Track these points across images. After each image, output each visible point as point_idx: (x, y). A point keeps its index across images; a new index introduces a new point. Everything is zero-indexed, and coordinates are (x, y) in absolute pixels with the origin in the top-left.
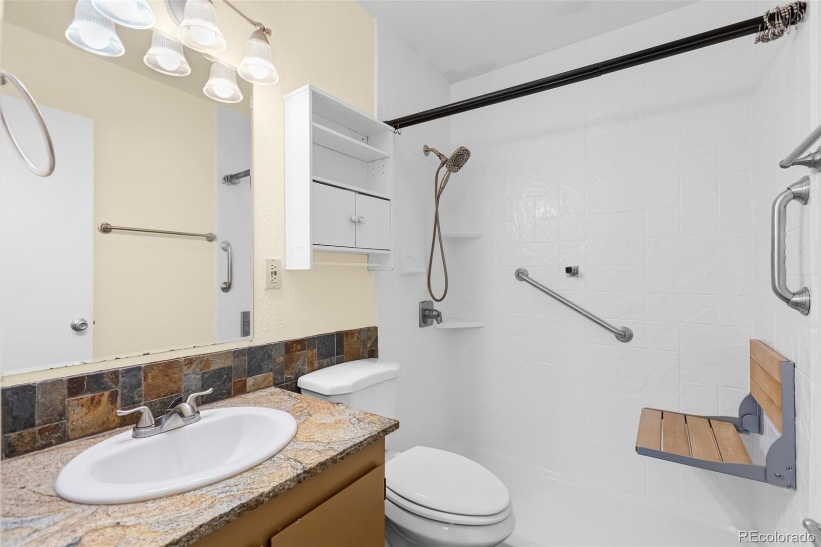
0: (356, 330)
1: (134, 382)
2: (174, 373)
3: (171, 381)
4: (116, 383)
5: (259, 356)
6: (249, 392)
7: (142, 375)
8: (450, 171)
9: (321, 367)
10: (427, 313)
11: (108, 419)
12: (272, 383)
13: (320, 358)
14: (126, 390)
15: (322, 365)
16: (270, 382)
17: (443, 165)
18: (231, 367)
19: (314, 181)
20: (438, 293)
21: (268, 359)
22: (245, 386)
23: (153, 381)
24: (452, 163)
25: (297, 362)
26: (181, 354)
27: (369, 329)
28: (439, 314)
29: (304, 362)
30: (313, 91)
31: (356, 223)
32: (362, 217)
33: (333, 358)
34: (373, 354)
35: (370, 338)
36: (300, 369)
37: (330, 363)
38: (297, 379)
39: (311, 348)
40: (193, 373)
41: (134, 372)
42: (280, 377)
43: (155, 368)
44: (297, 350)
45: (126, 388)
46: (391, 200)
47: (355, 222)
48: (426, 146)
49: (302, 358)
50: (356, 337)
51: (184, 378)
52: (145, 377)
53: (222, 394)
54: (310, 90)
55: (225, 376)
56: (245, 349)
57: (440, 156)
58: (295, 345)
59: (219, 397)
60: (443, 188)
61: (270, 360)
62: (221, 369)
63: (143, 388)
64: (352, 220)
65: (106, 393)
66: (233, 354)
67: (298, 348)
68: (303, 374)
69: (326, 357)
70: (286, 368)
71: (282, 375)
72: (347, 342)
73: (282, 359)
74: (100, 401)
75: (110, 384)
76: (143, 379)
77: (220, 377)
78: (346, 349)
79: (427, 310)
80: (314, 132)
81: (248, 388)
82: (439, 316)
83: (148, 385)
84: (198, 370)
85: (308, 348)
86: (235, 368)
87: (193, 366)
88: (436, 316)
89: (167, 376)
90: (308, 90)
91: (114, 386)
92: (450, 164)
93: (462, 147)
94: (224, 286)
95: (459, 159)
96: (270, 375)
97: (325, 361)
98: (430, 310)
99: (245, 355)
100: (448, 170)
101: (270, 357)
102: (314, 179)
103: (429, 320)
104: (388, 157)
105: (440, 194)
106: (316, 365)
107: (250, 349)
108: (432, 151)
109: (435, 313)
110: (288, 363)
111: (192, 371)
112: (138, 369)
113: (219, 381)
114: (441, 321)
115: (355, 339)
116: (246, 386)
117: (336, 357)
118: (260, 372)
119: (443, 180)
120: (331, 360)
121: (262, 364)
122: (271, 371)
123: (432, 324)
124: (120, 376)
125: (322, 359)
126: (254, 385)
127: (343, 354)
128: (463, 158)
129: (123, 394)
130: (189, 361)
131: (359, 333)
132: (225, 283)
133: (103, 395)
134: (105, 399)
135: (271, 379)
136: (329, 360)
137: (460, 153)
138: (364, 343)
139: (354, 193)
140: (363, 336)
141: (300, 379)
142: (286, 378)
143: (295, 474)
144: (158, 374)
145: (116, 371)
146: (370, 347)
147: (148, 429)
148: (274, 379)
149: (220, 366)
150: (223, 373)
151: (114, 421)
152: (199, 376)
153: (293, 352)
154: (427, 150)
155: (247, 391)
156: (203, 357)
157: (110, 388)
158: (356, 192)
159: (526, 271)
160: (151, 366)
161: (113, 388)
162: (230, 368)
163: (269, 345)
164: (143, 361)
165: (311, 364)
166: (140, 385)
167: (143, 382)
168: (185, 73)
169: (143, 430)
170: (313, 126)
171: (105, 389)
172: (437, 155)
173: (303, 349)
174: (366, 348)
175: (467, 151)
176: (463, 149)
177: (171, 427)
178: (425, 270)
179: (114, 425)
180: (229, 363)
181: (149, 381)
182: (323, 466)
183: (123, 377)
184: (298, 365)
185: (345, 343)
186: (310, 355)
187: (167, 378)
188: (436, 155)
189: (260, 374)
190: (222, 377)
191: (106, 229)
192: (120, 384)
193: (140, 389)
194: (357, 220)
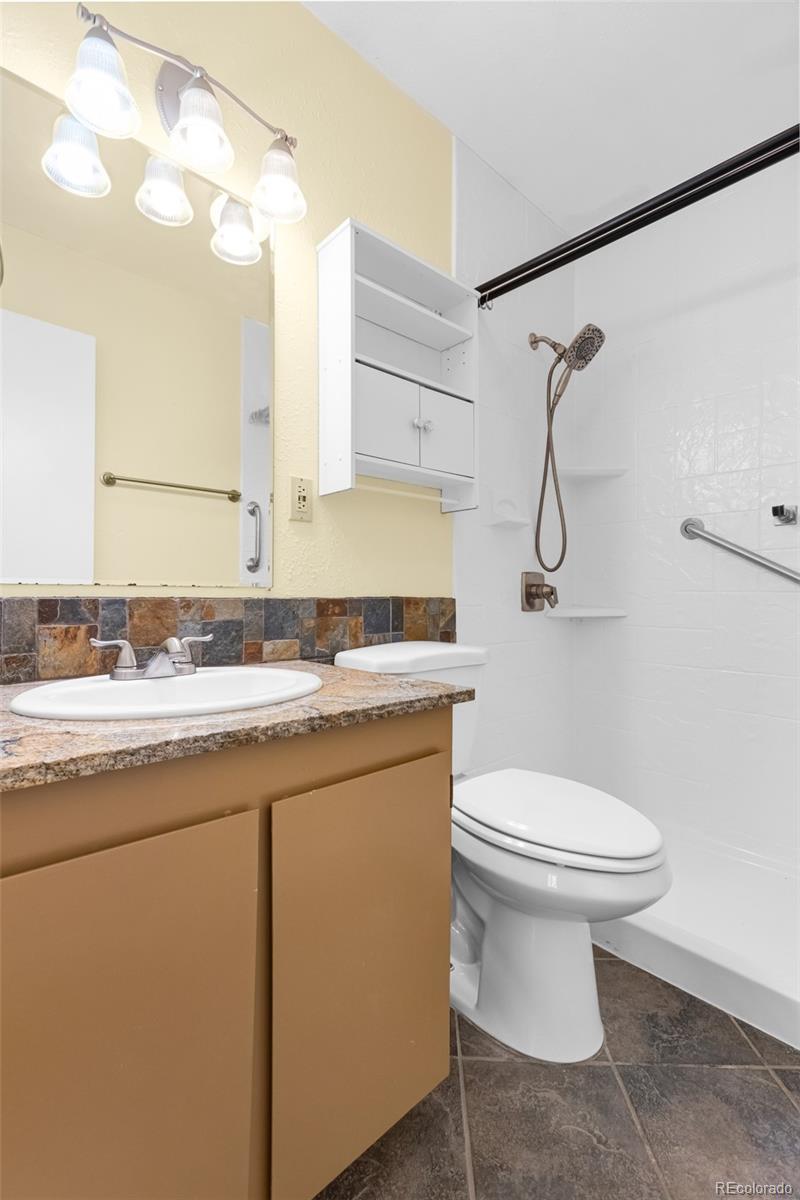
0: (422, 599)
1: (117, 618)
2: (167, 617)
3: (163, 626)
4: (96, 615)
5: (281, 614)
6: (265, 662)
7: (127, 612)
8: (571, 367)
9: (369, 643)
10: (534, 590)
11: (86, 662)
12: (298, 656)
13: (367, 630)
14: (107, 628)
15: (371, 642)
16: (295, 653)
17: (560, 359)
18: (242, 622)
19: (357, 361)
20: (551, 558)
21: (294, 619)
22: (260, 651)
23: (141, 622)
24: (574, 353)
25: (334, 630)
26: (177, 593)
27: (442, 600)
28: (553, 592)
29: (345, 633)
30: (356, 229)
31: (421, 429)
32: (429, 422)
33: (386, 634)
34: (448, 636)
35: (443, 614)
36: (338, 642)
37: (382, 640)
38: (334, 656)
39: (355, 614)
40: (191, 620)
41: (117, 606)
42: (308, 648)
43: (143, 605)
44: (334, 614)
45: (107, 625)
46: (476, 403)
47: (418, 427)
48: (533, 335)
49: (341, 626)
50: (422, 609)
51: (179, 625)
52: (130, 615)
53: (230, 657)
54: (352, 226)
55: (234, 633)
56: (261, 600)
57: (554, 346)
58: (331, 606)
59: (224, 660)
60: (560, 396)
61: (296, 621)
62: (228, 622)
63: (128, 629)
64: (414, 425)
65: (84, 627)
66: (246, 604)
67: (336, 612)
68: (343, 650)
69: (376, 631)
70: (318, 637)
71: (313, 646)
72: (409, 614)
73: (312, 623)
74: (76, 636)
75: (88, 615)
76: (128, 617)
77: (227, 633)
78: (406, 625)
79: (534, 585)
80: (359, 291)
81: (264, 655)
82: (552, 594)
83: (134, 626)
84: (197, 618)
85: (351, 613)
86: (248, 625)
87: (193, 610)
88: (547, 593)
89: (158, 618)
90: (349, 228)
91: (92, 619)
92: (570, 354)
93: (590, 325)
94: (251, 563)
95: (586, 346)
96: (296, 643)
97: (376, 636)
98: (538, 586)
99: (261, 609)
100: (568, 366)
101: (295, 617)
102: (358, 358)
103: (537, 601)
104: (471, 338)
105: (555, 404)
106: (362, 640)
107: (267, 601)
108: (543, 341)
109: (546, 590)
110: (322, 630)
111: (189, 618)
112: (122, 602)
113: (226, 639)
114: (556, 601)
115: (420, 612)
116: (262, 653)
117: (391, 633)
118: (282, 636)
119: (560, 382)
120: (384, 636)
121: (285, 625)
122: (297, 637)
123: (542, 608)
124: (100, 608)
125: (370, 633)
126: (273, 653)
127: (402, 630)
128: (592, 344)
129: (103, 632)
130: (187, 604)
131: (427, 605)
132: (252, 559)
133: (79, 628)
134: (82, 633)
135: (297, 648)
136: (381, 635)
137: (587, 336)
138: (434, 620)
139: (417, 386)
140: (433, 609)
141: (338, 655)
142: (319, 652)
143: (307, 717)
144: (148, 614)
145: (94, 601)
146: (443, 628)
147: (129, 671)
148: (302, 650)
149: (227, 617)
150: (230, 628)
151: (92, 665)
152: (199, 627)
153: (328, 615)
154: (535, 342)
155: (264, 660)
156: (205, 602)
157: (88, 621)
158: (421, 384)
159: (701, 523)
160: (138, 601)
161: (91, 622)
162: (240, 623)
163: (296, 600)
164: (129, 594)
165: (355, 637)
166: (124, 625)
167: (127, 621)
168: (187, 219)
169: (124, 671)
170: (357, 282)
171: (82, 620)
172: (551, 345)
173: (343, 613)
174: (438, 627)
175: (599, 331)
176: (592, 328)
177: (158, 674)
178: (530, 522)
179: (92, 671)
180: (239, 615)
181: (136, 620)
182: (351, 718)
183: (103, 609)
184: (336, 635)
185: (405, 615)
186: (353, 624)
187: (158, 621)
188: (548, 346)
189: (282, 638)
190: (230, 633)
191: (110, 481)
192: (100, 618)
193: (124, 630)
194: (421, 425)
